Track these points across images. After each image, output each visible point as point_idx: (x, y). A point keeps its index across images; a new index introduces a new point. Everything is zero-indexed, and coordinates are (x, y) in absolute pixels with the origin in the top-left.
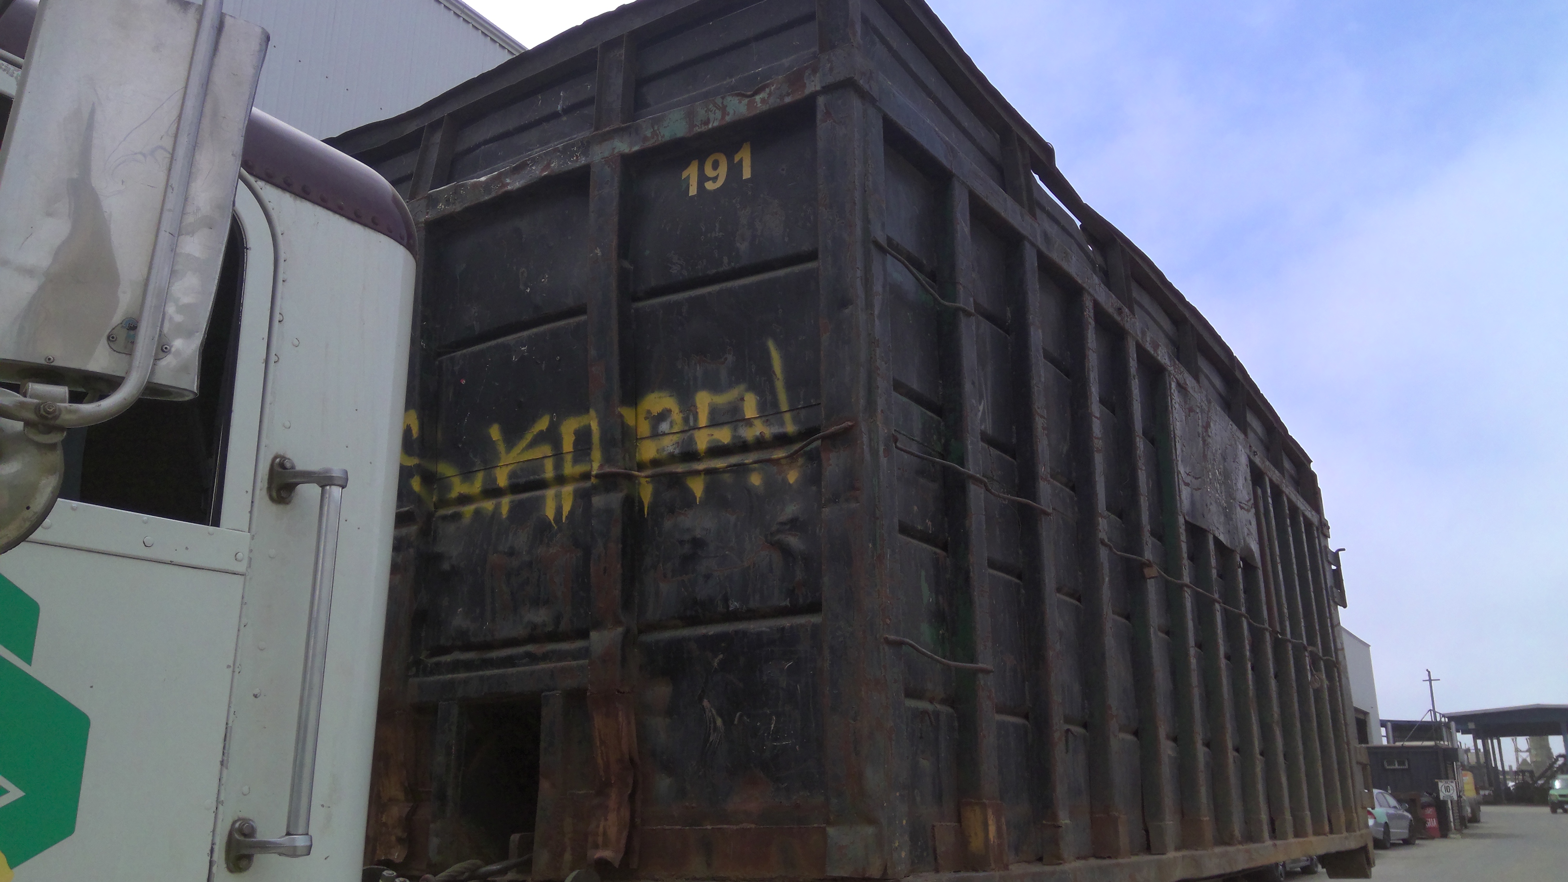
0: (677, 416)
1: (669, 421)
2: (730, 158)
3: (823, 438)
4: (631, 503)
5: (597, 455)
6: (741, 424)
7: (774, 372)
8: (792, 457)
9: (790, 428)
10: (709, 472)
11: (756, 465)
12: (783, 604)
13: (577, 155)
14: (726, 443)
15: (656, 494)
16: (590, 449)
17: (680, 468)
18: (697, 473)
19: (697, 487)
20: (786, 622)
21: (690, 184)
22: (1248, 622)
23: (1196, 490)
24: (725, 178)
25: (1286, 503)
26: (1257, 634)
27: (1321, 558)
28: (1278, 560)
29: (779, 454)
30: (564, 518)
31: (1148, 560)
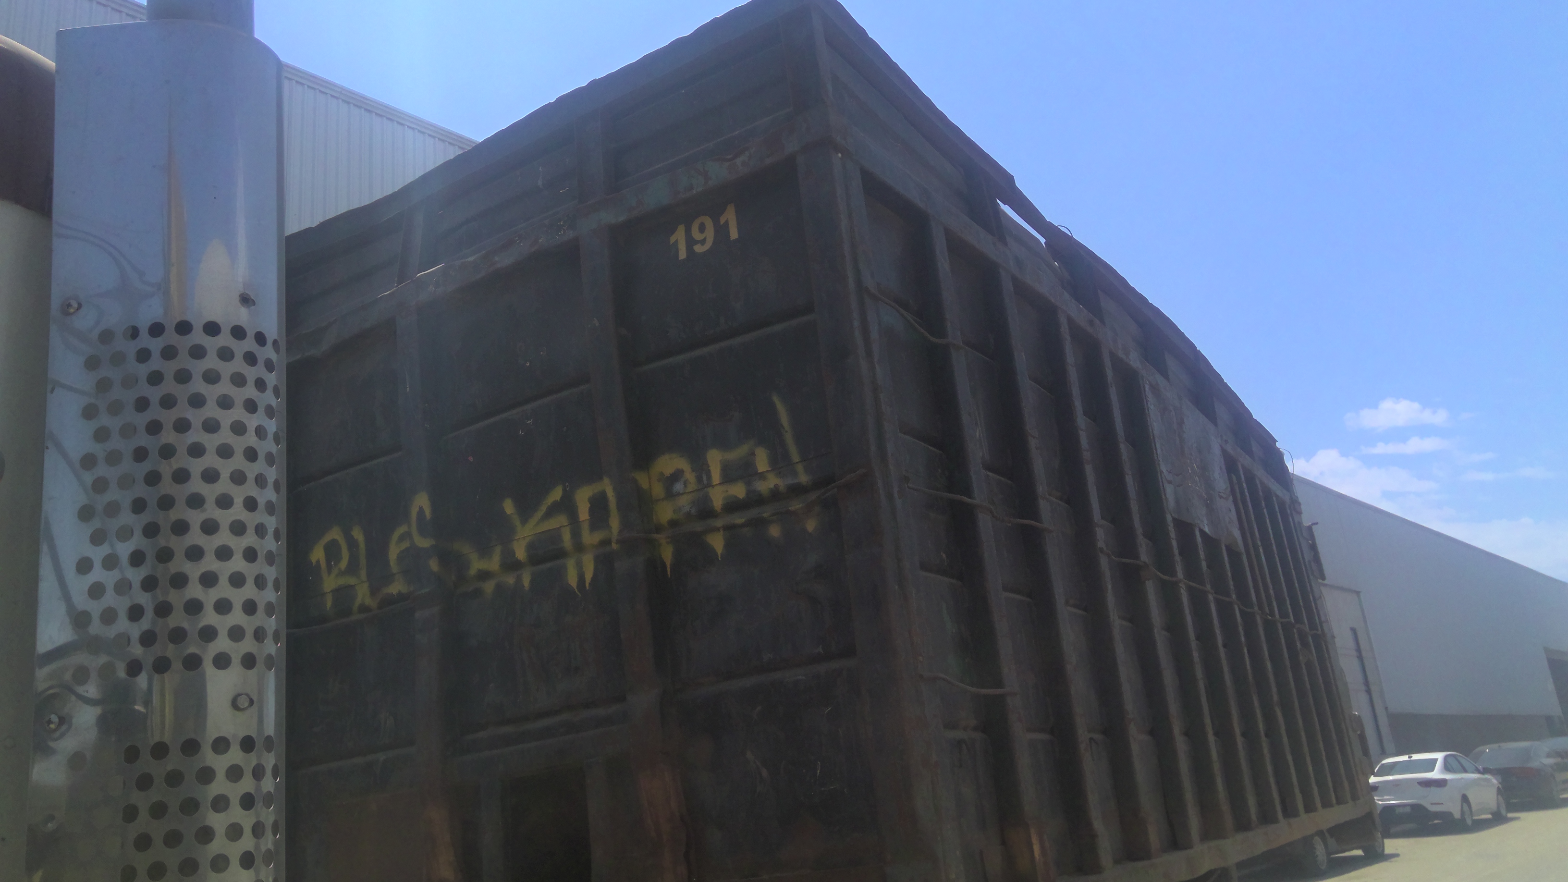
0: (690, 476)
1: (682, 481)
2: (716, 222)
3: (840, 487)
4: (654, 565)
5: (615, 520)
6: (754, 478)
7: (782, 425)
8: (809, 507)
9: (804, 478)
10: (728, 528)
11: (773, 518)
12: (816, 651)
13: (564, 230)
14: (741, 498)
15: (677, 553)
16: (607, 515)
17: (698, 527)
18: (716, 529)
19: (717, 542)
20: (821, 668)
21: (679, 248)
22: (1240, 609)
23: (1179, 486)
24: (712, 239)
25: (1259, 486)
26: (1248, 619)
27: (1297, 535)
28: (1259, 543)
29: (796, 505)
30: (587, 585)
31: (1144, 562)
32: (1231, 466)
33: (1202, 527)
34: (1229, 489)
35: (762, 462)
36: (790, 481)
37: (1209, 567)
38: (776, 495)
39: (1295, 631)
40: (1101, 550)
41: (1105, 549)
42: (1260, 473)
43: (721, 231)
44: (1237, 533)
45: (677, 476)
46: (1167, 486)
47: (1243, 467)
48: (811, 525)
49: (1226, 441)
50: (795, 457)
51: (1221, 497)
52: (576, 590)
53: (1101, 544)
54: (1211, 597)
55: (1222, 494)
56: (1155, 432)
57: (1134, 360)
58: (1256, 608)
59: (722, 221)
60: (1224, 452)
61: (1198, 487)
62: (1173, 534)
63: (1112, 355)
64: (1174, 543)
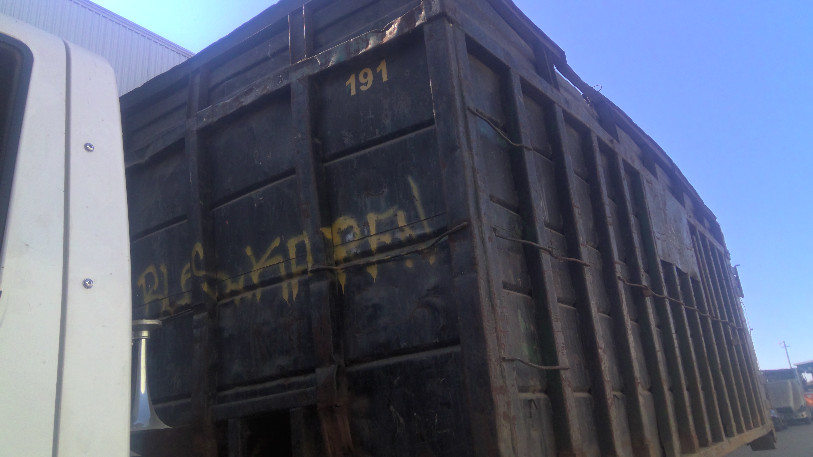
0: (357, 230)
1: (352, 233)
2: (374, 71)
3: (450, 234)
4: (334, 285)
5: (310, 258)
6: (396, 230)
7: (414, 197)
8: (431, 248)
9: (428, 230)
10: (379, 262)
11: (408, 255)
12: (434, 341)
13: (282, 80)
14: (388, 243)
15: (348, 280)
16: (306, 255)
17: (361, 261)
18: (372, 264)
19: (373, 272)
20: (438, 352)
21: (351, 89)
22: (699, 314)
23: (664, 241)
24: (372, 83)
25: (708, 243)
26: (704, 320)
27: (728, 271)
28: (709, 276)
29: (422, 247)
30: (294, 299)
31: (645, 286)
32: (693, 230)
33: (677, 266)
34: (692, 244)
35: (401, 221)
36: (419, 232)
37: (681, 289)
38: (410, 241)
39: (729, 327)
40: (619, 278)
41: (621, 277)
42: (709, 236)
43: (377, 77)
44: (697, 270)
45: (349, 229)
46: (657, 240)
47: (699, 231)
48: (432, 260)
49: (690, 217)
50: (422, 217)
51: (688, 249)
52: (287, 302)
53: (618, 274)
54: (683, 307)
55: (688, 247)
56: (650, 209)
57: (637, 165)
58: (708, 314)
59: (378, 70)
60: (689, 222)
61: (675, 242)
62: (661, 270)
63: (624, 162)
64: (662, 275)
